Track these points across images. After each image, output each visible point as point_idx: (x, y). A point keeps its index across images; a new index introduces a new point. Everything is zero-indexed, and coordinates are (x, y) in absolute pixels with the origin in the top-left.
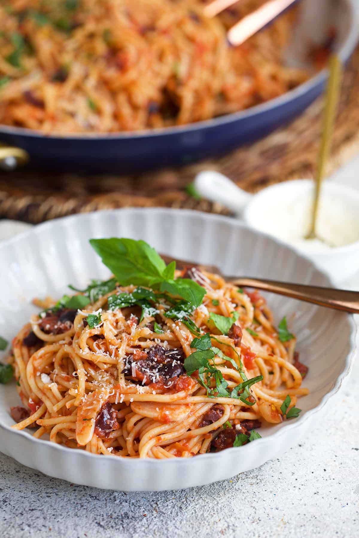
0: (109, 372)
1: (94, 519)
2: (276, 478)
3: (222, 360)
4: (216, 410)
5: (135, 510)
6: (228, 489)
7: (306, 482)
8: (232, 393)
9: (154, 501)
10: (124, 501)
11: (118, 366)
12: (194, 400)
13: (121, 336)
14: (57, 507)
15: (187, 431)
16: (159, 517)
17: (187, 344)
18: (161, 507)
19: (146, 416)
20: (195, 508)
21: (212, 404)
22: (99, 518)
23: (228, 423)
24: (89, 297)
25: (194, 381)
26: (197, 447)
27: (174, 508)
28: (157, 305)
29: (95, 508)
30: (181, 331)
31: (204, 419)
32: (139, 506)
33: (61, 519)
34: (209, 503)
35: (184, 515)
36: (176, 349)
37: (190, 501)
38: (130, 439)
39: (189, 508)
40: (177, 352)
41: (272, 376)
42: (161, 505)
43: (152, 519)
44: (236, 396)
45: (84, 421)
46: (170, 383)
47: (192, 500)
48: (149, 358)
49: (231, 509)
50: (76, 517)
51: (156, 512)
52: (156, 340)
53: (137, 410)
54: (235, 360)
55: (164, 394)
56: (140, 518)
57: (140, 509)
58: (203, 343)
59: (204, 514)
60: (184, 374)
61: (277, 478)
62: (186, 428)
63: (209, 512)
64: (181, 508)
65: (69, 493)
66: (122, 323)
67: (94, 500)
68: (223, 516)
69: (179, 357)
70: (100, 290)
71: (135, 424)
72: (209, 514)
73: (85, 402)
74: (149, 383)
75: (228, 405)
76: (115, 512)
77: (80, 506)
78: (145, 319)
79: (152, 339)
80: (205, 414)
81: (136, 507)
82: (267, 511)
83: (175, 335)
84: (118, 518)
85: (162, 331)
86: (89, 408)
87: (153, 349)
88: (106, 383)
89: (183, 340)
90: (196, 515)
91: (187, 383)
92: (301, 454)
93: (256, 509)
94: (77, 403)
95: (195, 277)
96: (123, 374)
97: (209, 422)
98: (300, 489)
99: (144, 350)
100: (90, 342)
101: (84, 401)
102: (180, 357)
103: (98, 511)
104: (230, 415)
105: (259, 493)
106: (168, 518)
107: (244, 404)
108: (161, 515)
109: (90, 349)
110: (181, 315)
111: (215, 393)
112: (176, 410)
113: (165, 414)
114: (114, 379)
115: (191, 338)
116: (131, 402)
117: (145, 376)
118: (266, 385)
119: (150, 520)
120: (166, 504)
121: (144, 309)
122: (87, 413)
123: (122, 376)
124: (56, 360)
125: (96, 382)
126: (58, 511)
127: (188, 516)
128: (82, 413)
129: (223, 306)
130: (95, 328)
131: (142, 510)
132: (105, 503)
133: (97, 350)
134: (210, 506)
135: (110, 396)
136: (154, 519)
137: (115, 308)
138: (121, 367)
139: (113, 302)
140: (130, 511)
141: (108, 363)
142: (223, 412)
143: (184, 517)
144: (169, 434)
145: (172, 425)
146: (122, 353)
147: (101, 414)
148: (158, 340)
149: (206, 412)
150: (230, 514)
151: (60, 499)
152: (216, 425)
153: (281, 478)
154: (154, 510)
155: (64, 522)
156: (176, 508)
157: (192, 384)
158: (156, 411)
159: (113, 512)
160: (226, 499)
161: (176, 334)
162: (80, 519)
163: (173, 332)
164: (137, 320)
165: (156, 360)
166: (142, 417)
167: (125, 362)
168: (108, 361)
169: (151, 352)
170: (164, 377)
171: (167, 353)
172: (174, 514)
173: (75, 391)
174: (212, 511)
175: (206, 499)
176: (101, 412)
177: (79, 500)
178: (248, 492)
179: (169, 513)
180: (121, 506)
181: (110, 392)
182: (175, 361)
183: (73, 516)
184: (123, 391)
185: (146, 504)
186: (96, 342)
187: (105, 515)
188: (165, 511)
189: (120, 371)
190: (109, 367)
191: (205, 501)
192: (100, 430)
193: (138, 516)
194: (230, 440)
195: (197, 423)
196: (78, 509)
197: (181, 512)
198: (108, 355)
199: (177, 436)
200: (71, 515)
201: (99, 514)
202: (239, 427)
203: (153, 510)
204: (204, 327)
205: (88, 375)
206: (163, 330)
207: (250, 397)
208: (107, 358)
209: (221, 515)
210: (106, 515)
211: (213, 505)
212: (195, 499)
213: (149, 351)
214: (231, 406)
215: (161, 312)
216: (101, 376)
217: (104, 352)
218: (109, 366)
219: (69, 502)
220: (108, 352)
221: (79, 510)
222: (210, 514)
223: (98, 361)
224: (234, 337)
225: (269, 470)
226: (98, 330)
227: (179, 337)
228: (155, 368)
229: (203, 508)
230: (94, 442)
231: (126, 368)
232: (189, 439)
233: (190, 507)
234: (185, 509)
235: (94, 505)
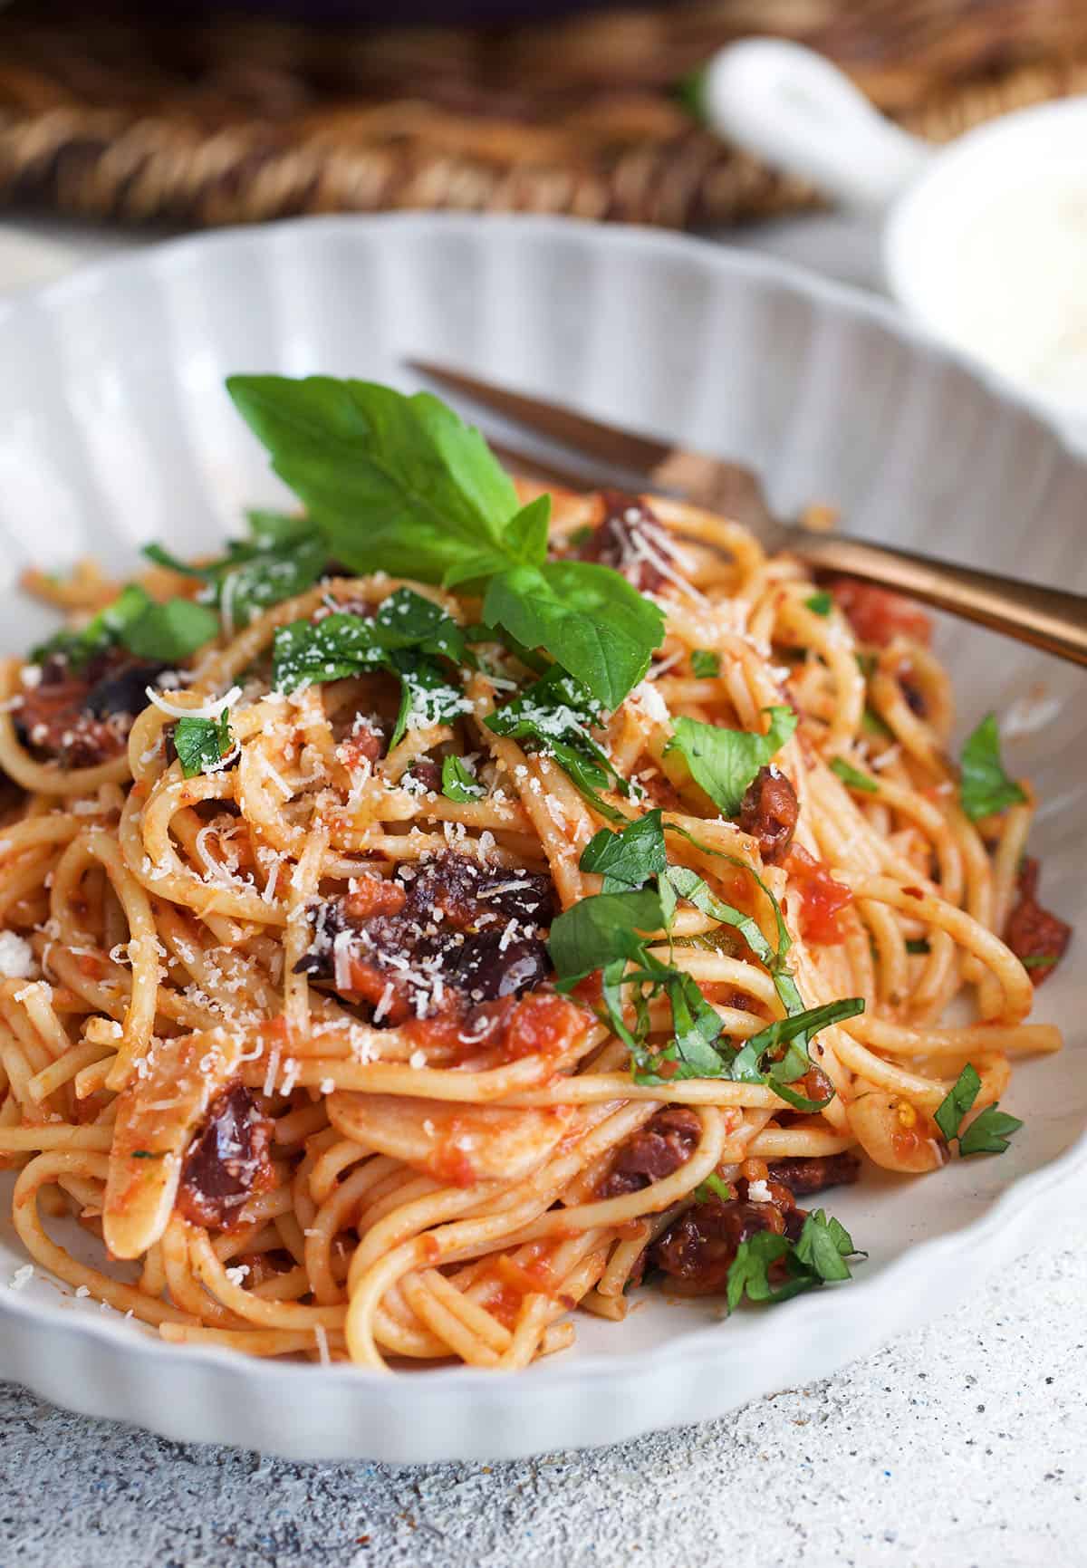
0: (253, 958)
1: (164, 1545)
2: (899, 1397)
3: (705, 919)
4: (665, 1130)
5: (329, 1514)
6: (705, 1435)
7: (1018, 1424)
8: (737, 1059)
9: (409, 1476)
10: (287, 1472)
11: (285, 940)
12: (576, 1095)
13: (311, 802)
14: (26, 1484)
15: (550, 1209)
16: (419, 1553)
17: (566, 853)
18: (431, 1508)
19: (382, 1150)
20: (566, 1517)
21: (651, 1107)
22: (184, 1545)
23: (714, 1181)
24: (216, 606)
25: (582, 1017)
26: (586, 1274)
27: (482, 1512)
28: (467, 674)
29: (173, 1495)
30: (548, 798)
31: (615, 1167)
32: (345, 1497)
33: (36, 1539)
34: (623, 1496)
35: (517, 1548)
36: (522, 872)
37: (550, 1484)
38: (318, 1235)
39: (544, 1515)
40: (526, 885)
41: (919, 961)
42: (433, 1497)
43: (391, 1558)
44: (752, 1071)
45: (137, 1160)
46: (485, 1025)
47: (556, 1478)
48: (411, 908)
49: (707, 1527)
50: (96, 1532)
51: (409, 1530)
52: (447, 827)
53: (348, 1126)
54: (758, 922)
55: (458, 1065)
56: (344, 1553)
57: (349, 1511)
58: (632, 853)
59: (597, 1544)
60: (546, 984)
61: (905, 1397)
62: (543, 1203)
63: (619, 1537)
64: (508, 1513)
65: (77, 1424)
66: (319, 751)
67: (175, 1458)
68: (672, 1560)
69: (531, 908)
70: (264, 578)
71: (343, 1176)
72: (617, 1550)
73: (146, 1079)
74: (402, 1017)
75: (720, 1108)
76: (249, 1522)
77: (114, 1485)
78: (414, 736)
79: (431, 821)
80: (621, 1144)
81: (334, 1499)
82: (847, 1549)
83: (524, 810)
84: (256, 1547)
85: (475, 788)
86: (160, 1105)
87: (431, 871)
88: (234, 1000)
89: (551, 838)
90: (566, 1552)
91: (552, 1025)
92: (1013, 1292)
93: (804, 1536)
94: (115, 1080)
95: (635, 549)
96: (302, 977)
97: (636, 1178)
98: (989, 1452)
99: (394, 876)
100: (186, 826)
101: (143, 1073)
102: (535, 906)
103: (182, 1510)
104: (724, 1150)
105: (825, 1461)
106: (452, 1556)
107: (783, 1104)
108: (427, 1541)
109: (184, 856)
110: (557, 722)
111: (666, 1062)
112: (503, 1133)
113: (457, 1151)
114: (270, 985)
115: (585, 830)
116: (324, 1096)
117: (390, 987)
118: (894, 1001)
119: (380, 1562)
120: (450, 1496)
121: (412, 690)
122: (152, 1129)
123: (298, 983)
124: (59, 880)
125: (200, 994)
126: (28, 1501)
127: (535, 1554)
128: (131, 1125)
129: (735, 678)
130: (204, 774)
131: (354, 1517)
132: (214, 1474)
133: (207, 864)
134: (624, 1511)
135: (245, 1063)
136: (397, 1557)
137: (296, 685)
138: (298, 944)
139: (293, 658)
140: (309, 1519)
141: (250, 922)
142: (694, 1139)
143: (519, 1557)
144: (469, 1222)
145: (482, 1192)
146: (304, 882)
147: (206, 1134)
148: (454, 828)
149: (625, 1138)
150: (698, 1550)
151: (41, 1449)
152: (664, 1193)
153: (918, 1398)
154: (404, 1517)
155: (43, 1553)
156: (492, 1516)
157: (571, 1030)
158: (425, 1137)
159: (241, 1517)
160: (693, 1484)
161: (529, 809)
162: (109, 1545)
163: (515, 796)
164: (378, 738)
165: (438, 915)
166: (367, 1154)
167: (314, 923)
168: (247, 912)
169: (421, 883)
170: (464, 993)
171: (485, 890)
172: (479, 1540)
173: (110, 1028)
174: (631, 1535)
175: (612, 1479)
176: (205, 1126)
177: (114, 1459)
178: (783, 1456)
179: (463, 1532)
180: (275, 1495)
181: (244, 1044)
182: (513, 924)
183: (83, 1528)
184: (296, 1047)
185: (373, 1490)
186: (211, 829)
187: (207, 1529)
188: (445, 1525)
189: (292, 959)
190: (252, 937)
191: (608, 1487)
192: (199, 1197)
193: (335, 1544)
194: (721, 1249)
195: (590, 1181)
196: (104, 1499)
197: (508, 1531)
198: (249, 886)
199: (510, 1230)
200: (75, 1524)
201: (183, 1526)
202: (759, 1190)
203: (397, 1519)
204: (647, 774)
205: (172, 963)
206: (481, 785)
207: (809, 1077)
208: (247, 900)
209: (666, 1555)
210: (214, 1531)
211: (640, 1508)
212: (568, 1477)
213: (415, 880)
214: (729, 1114)
215: (476, 707)
216: (219, 972)
217: (234, 874)
218: (250, 930)
219: (74, 1464)
220: (250, 876)
221: (109, 1504)
222: (621, 1548)
223: (207, 910)
224: (760, 825)
225: (877, 1361)
226: (216, 781)
227: (540, 822)
228: (432, 951)
229: (596, 1521)
230: (176, 1241)
231: (313, 950)
232: (553, 1242)
233: (547, 1511)
234: (525, 1521)
235: (171, 1483)
